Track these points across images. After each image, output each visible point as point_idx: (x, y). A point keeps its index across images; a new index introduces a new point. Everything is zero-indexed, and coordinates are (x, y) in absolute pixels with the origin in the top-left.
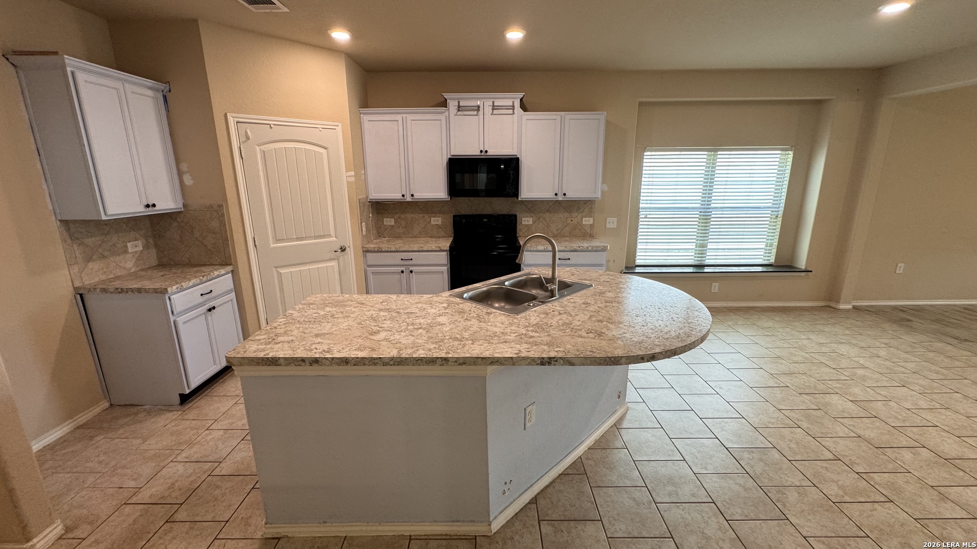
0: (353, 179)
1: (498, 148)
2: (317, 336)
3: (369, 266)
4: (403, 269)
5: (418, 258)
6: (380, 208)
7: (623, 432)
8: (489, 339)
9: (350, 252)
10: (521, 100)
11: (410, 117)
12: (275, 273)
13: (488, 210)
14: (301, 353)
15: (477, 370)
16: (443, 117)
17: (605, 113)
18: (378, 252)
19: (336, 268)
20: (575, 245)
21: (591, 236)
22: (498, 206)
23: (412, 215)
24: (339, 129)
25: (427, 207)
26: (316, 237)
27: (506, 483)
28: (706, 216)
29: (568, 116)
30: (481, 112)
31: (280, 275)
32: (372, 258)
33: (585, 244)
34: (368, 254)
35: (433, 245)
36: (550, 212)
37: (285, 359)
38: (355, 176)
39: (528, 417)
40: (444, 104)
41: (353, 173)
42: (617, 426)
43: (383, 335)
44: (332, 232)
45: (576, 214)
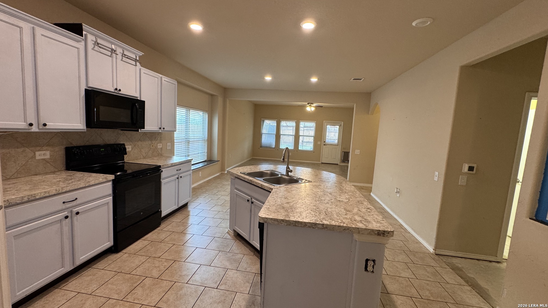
1: (127, 89)
16: (81, 46)
21: (162, 155)
29: (163, 78)
30: (114, 55)
36: (141, 141)
45: (155, 141)
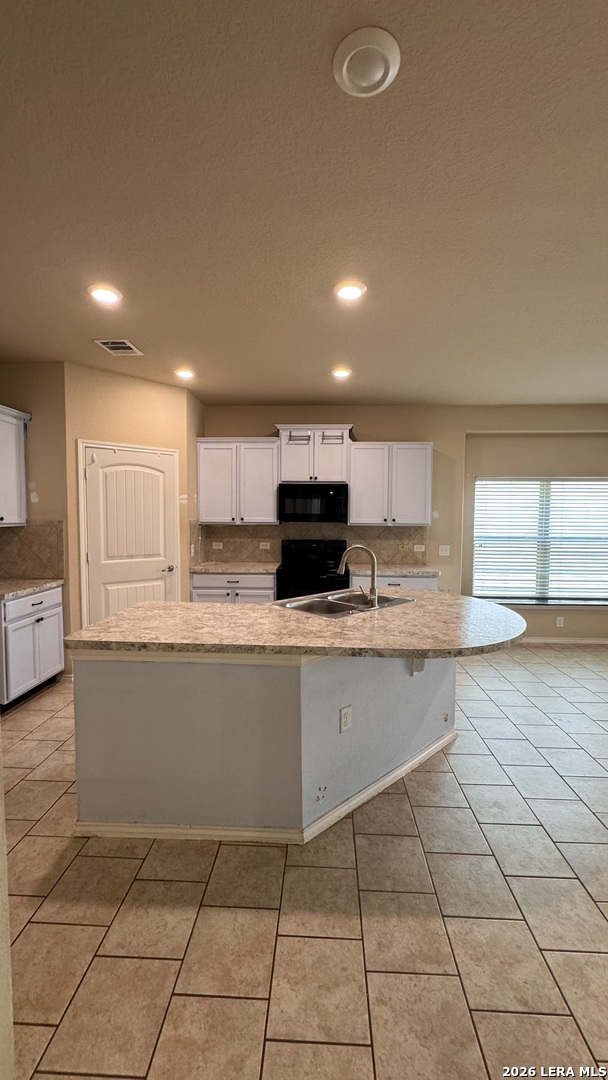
0: (185, 502)
1: (328, 474)
2: (146, 629)
3: (195, 588)
4: (229, 591)
5: (244, 580)
6: (209, 531)
7: (450, 757)
8: (305, 635)
9: (177, 572)
10: (350, 431)
11: (244, 446)
12: (103, 589)
13: (317, 536)
14: (131, 639)
15: (291, 660)
16: (275, 446)
17: (432, 443)
18: (205, 573)
19: (163, 587)
20: (405, 572)
21: (424, 564)
22: (328, 531)
23: (242, 540)
24: (176, 455)
25: (256, 531)
26: (146, 556)
27: (320, 789)
28: (544, 547)
29: (396, 445)
30: (311, 442)
31: (107, 591)
32: (199, 580)
33: (416, 571)
34: (195, 576)
35: (261, 568)
36: (380, 538)
37: (117, 643)
38: (188, 499)
39: (343, 720)
40: (277, 434)
41: (186, 496)
42: (445, 751)
43: (206, 630)
44: (162, 553)
45: (407, 542)
